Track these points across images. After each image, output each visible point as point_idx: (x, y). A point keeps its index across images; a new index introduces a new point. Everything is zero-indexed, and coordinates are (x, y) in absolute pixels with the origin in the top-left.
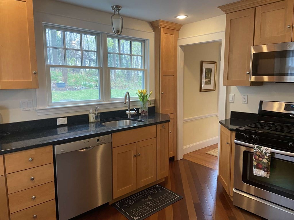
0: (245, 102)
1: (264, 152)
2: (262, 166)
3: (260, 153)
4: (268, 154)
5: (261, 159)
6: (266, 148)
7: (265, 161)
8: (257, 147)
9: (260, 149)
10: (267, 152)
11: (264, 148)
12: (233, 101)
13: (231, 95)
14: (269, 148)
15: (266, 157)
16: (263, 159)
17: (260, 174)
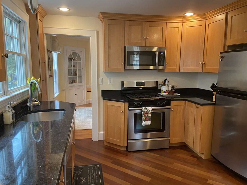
0: (111, 83)
1: (148, 110)
2: (148, 119)
3: (146, 111)
4: (151, 111)
5: (147, 115)
6: (149, 107)
7: (149, 115)
8: (145, 108)
9: (146, 109)
10: (150, 110)
11: (148, 108)
12: (102, 83)
13: (101, 78)
14: (151, 107)
15: (150, 113)
16: (148, 114)
17: (148, 124)
